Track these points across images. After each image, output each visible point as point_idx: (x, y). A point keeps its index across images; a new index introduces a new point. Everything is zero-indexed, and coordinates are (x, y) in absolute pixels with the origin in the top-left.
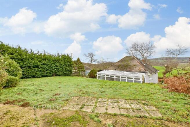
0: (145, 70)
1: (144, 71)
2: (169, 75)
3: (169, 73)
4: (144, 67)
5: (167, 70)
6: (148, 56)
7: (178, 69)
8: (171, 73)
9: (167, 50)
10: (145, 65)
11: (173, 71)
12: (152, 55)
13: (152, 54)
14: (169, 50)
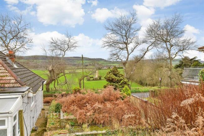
0: (17, 82)
1: (16, 85)
2: (54, 86)
3: (54, 81)
4: (14, 74)
5: (51, 77)
6: (17, 47)
7: (66, 75)
8: (58, 83)
9: (52, 41)
10: (15, 66)
11: (60, 78)
12: (26, 47)
13: (26, 45)
14: (55, 41)
